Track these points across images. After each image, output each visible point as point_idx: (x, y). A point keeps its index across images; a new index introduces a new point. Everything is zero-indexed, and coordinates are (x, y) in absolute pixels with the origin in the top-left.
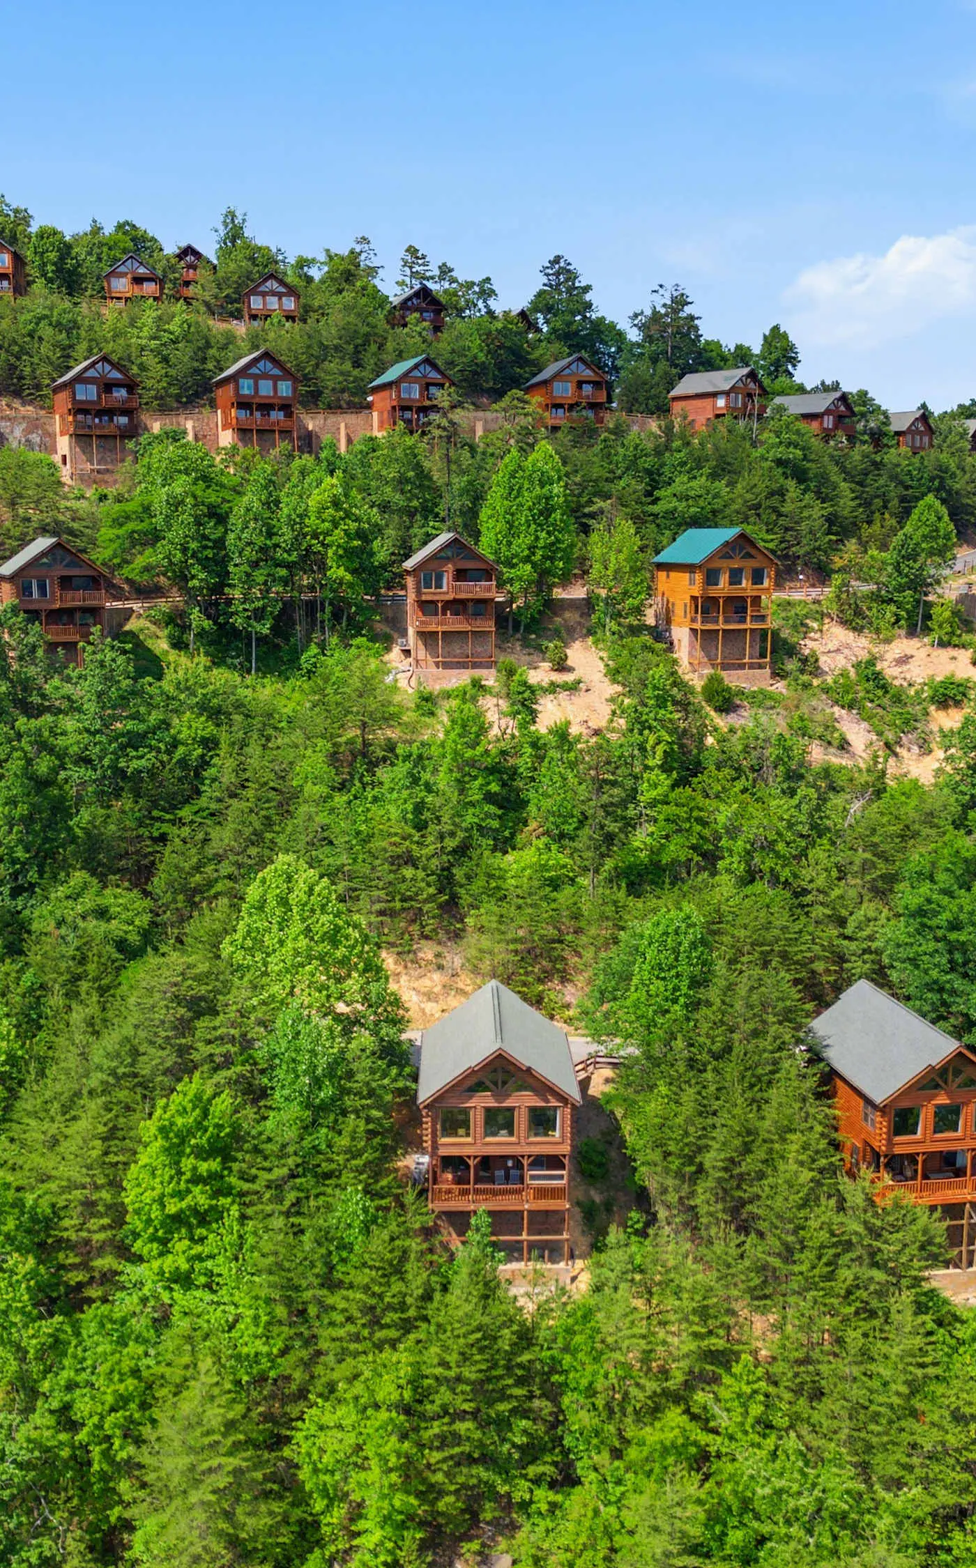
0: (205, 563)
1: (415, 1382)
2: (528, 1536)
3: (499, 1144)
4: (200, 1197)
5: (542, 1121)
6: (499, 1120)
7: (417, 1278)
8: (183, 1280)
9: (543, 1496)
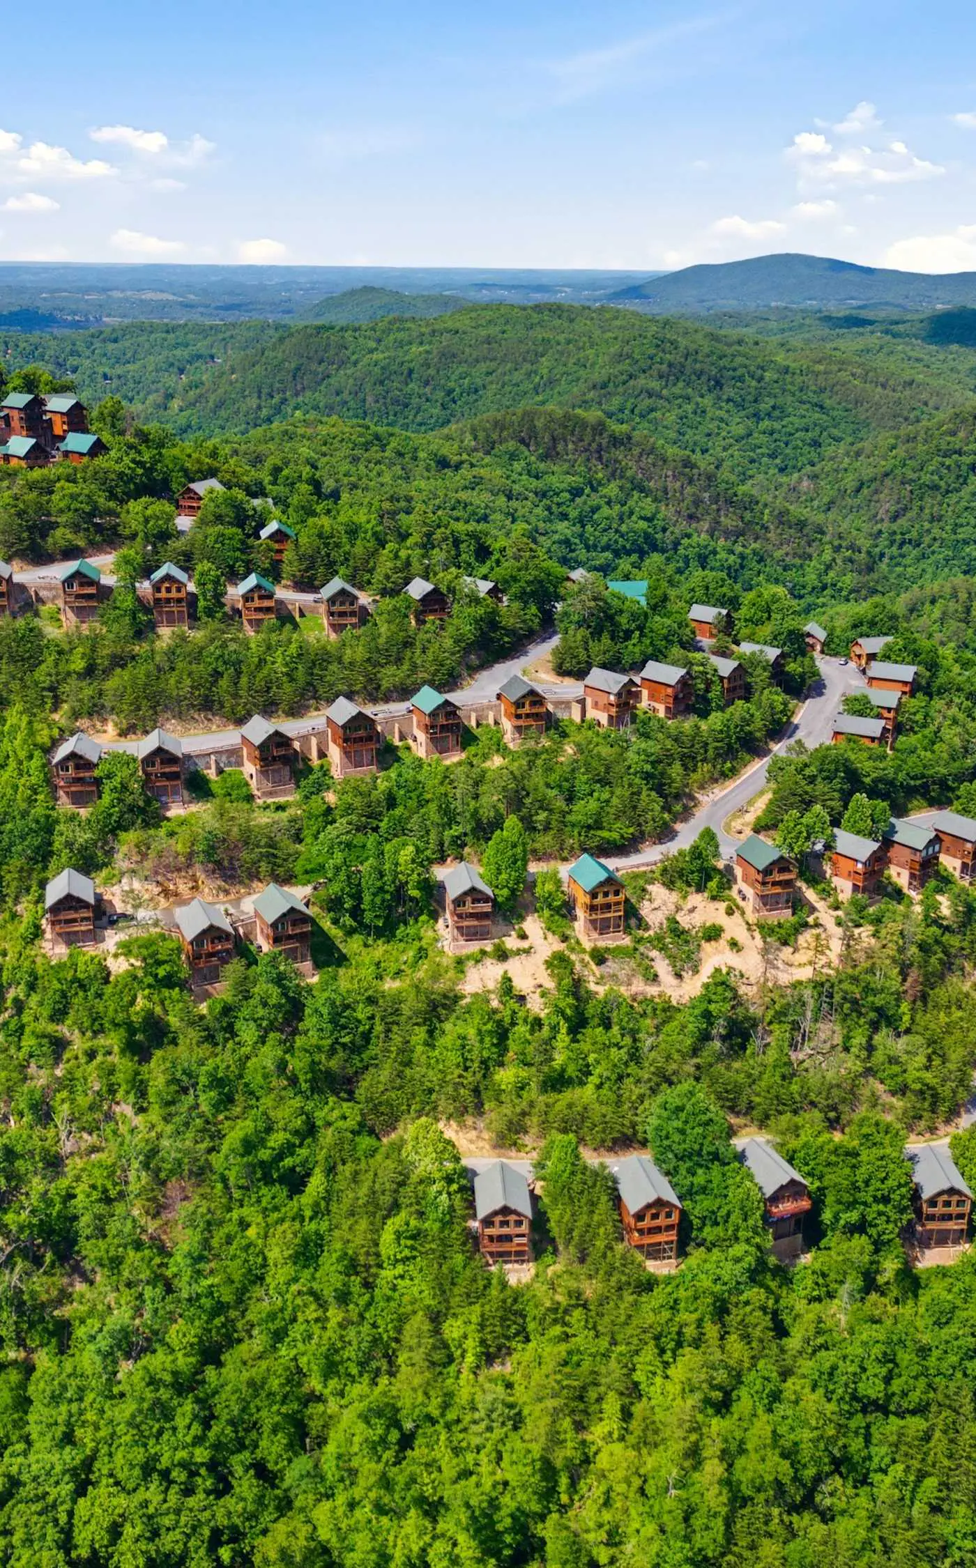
0: (351, 896)
1: (482, 1315)
2: (516, 1356)
3: (505, 1230)
4: (407, 1252)
5: (519, 1223)
6: (504, 1223)
7: (481, 1283)
8: (402, 1277)
9: (520, 1346)
